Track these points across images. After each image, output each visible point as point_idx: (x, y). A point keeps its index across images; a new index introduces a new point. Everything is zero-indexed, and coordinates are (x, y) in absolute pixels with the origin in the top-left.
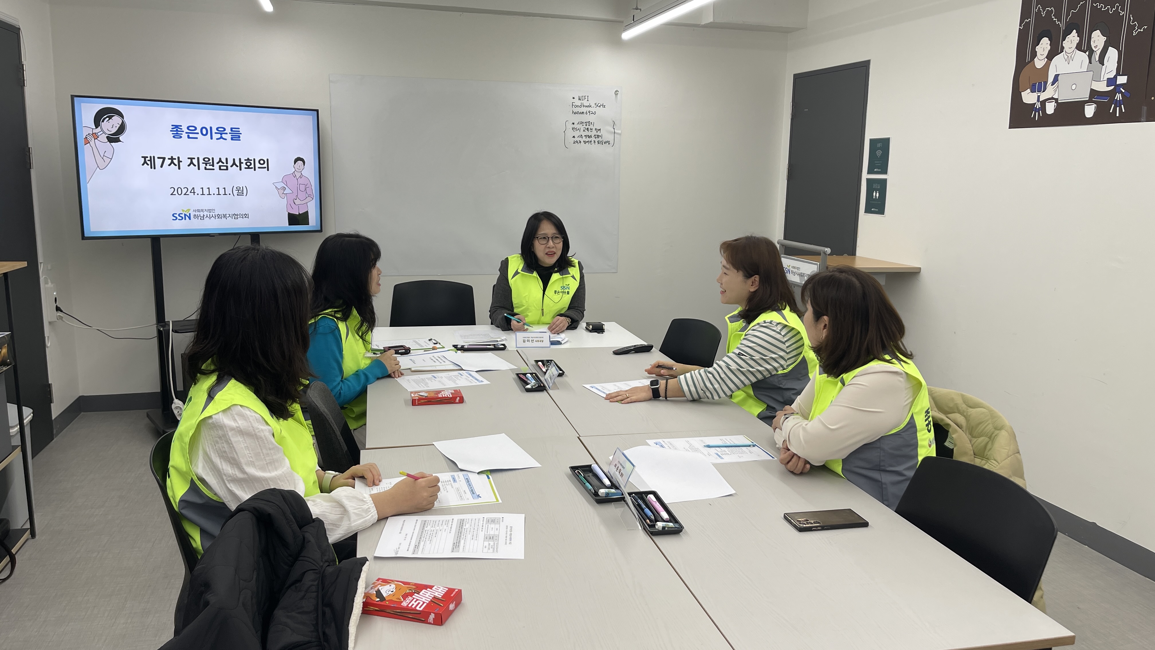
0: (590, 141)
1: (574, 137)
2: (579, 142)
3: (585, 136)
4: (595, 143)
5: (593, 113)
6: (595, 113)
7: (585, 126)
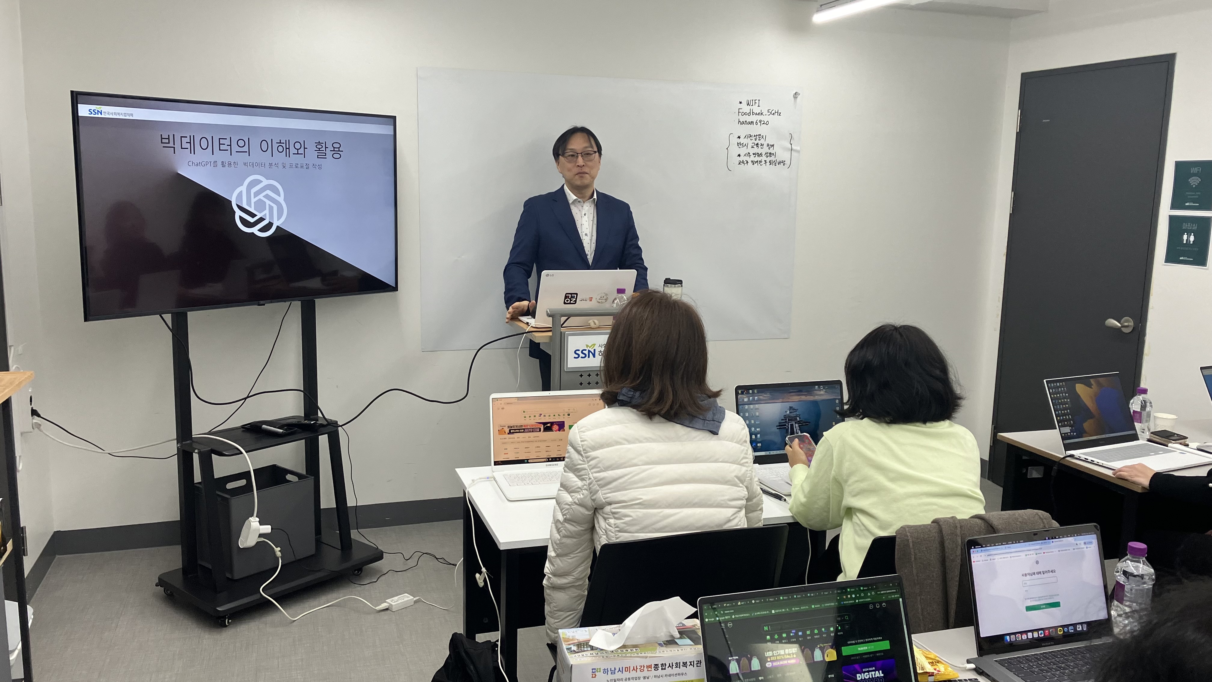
0: (760, 161)
1: (739, 155)
2: (745, 162)
3: (754, 154)
4: (766, 163)
5: (765, 123)
6: (767, 123)
7: (753, 141)
